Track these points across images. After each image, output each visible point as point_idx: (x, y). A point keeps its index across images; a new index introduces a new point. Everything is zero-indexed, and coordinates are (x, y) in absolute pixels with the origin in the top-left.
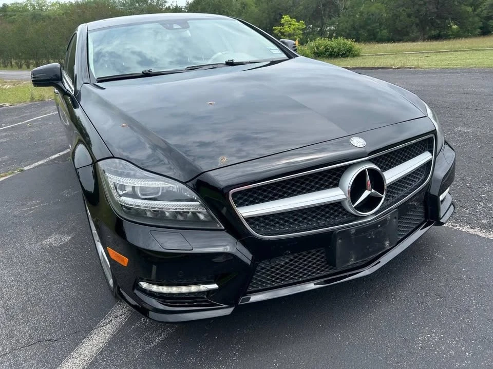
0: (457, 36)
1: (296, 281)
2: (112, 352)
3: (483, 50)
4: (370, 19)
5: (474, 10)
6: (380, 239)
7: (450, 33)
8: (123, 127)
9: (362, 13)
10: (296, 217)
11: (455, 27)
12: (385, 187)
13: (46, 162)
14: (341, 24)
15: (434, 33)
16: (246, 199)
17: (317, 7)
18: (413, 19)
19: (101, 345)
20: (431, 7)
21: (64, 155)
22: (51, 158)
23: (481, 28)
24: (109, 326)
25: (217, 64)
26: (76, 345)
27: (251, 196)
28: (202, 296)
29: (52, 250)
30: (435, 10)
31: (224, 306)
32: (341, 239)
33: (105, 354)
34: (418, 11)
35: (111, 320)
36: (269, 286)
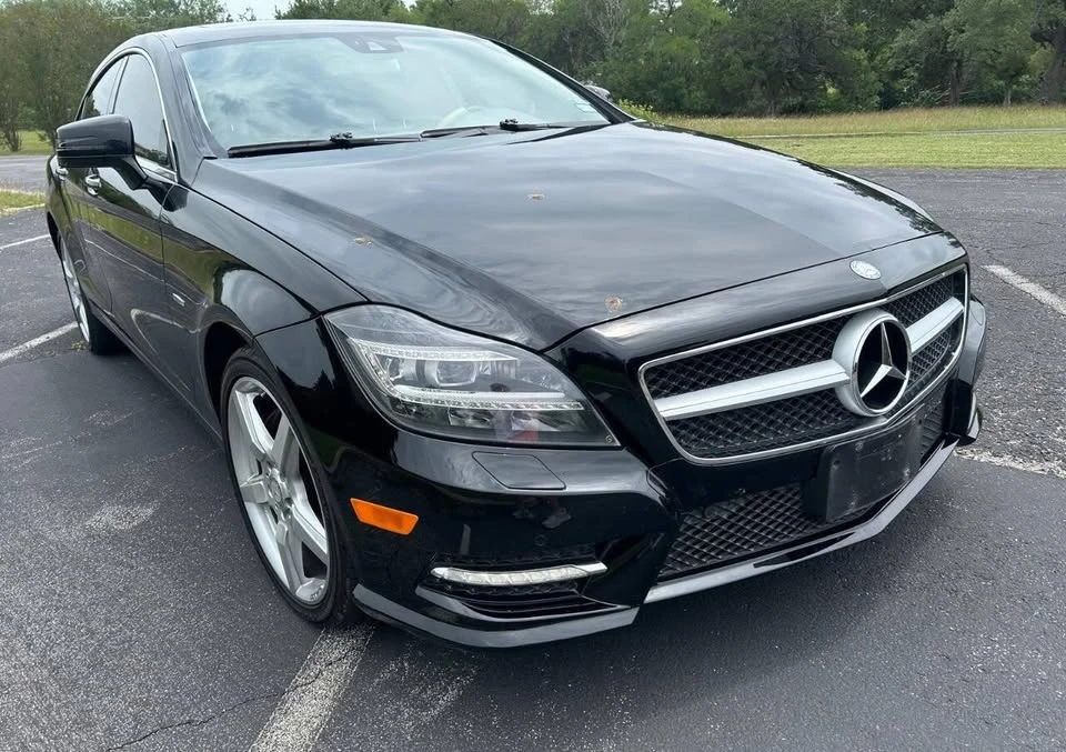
0: (837, 108)
1: (745, 553)
2: (347, 733)
3: (901, 135)
4: (667, 68)
5: (871, 58)
6: (897, 466)
7: (823, 103)
8: (360, 243)
9: (650, 56)
10: (755, 420)
11: (831, 90)
12: (910, 359)
13: (20, 354)
14: (611, 76)
15: (794, 101)
16: (664, 383)
17: (560, 37)
18: (754, 68)
19: (317, 721)
20: (788, 50)
21: (59, 338)
22: (27, 344)
23: (880, 94)
24: (320, 682)
25: (483, 127)
26: (259, 726)
27: (673, 378)
28: (567, 590)
29: (116, 538)
30: (796, 55)
31: (619, 607)
32: (837, 463)
33: (335, 740)
34: (765, 55)
35: (321, 671)
36: (695, 565)
